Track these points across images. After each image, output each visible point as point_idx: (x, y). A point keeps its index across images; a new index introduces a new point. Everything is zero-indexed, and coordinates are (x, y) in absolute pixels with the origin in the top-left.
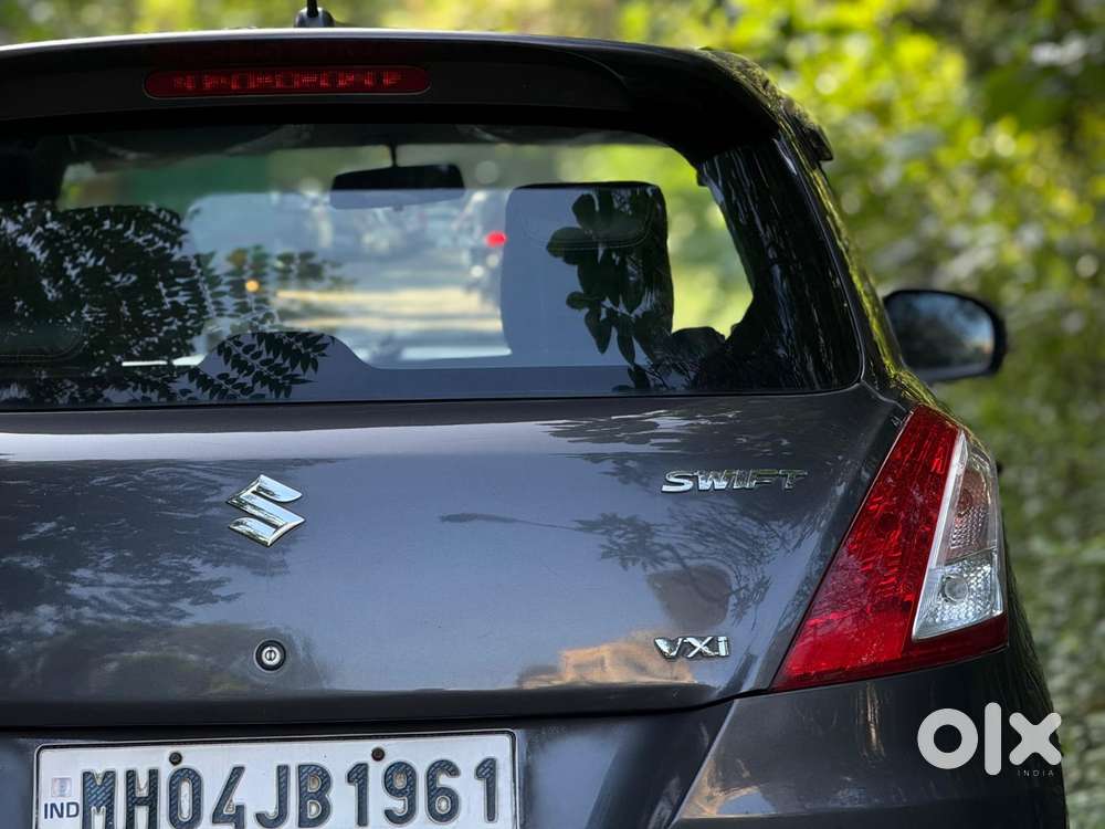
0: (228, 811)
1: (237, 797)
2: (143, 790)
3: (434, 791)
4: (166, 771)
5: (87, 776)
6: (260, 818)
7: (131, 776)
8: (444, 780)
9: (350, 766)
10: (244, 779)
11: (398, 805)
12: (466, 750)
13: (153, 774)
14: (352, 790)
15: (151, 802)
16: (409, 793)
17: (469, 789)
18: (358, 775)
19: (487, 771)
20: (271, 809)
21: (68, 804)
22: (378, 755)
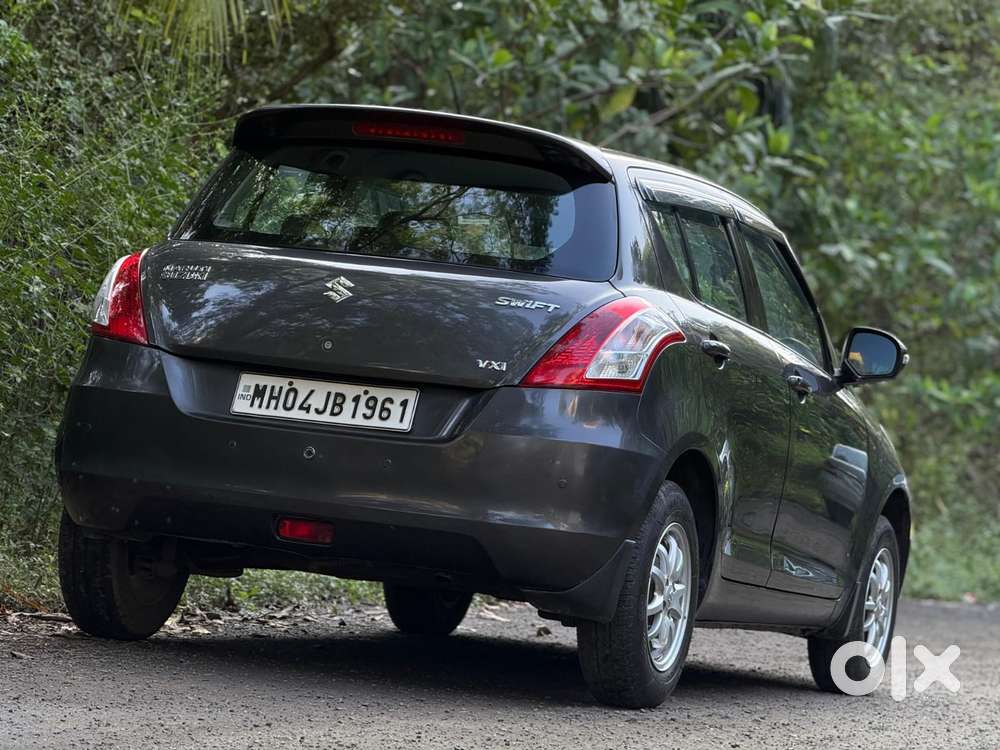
1: (309, 402)
2: (276, 394)
3: (383, 409)
4: (286, 388)
7: (273, 387)
8: (387, 405)
9: (355, 395)
10: (314, 395)
11: (369, 412)
12: (399, 395)
14: (353, 404)
15: (277, 399)
16: (373, 409)
17: (396, 409)
18: (356, 399)
19: (404, 404)
20: (321, 408)
22: (366, 392)
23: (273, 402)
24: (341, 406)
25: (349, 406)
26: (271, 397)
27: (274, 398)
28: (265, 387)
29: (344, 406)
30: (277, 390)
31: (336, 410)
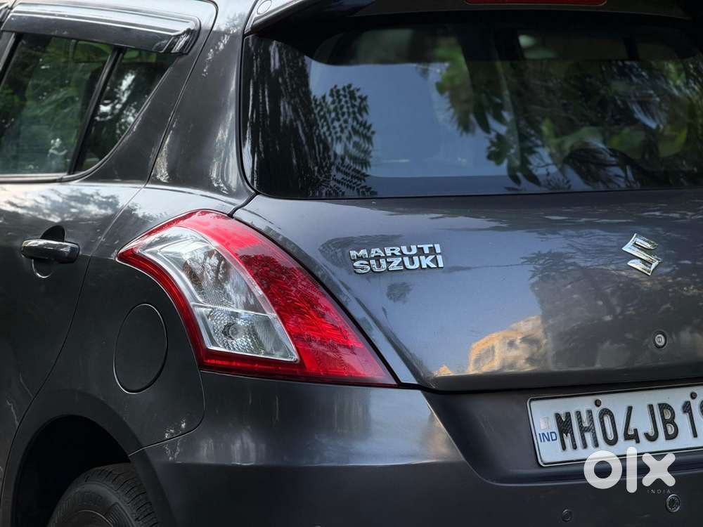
0: (631, 432)
5: (558, 416)
6: (647, 435)
13: (590, 412)
15: (591, 429)
18: (687, 408)
21: (551, 433)
22: (693, 396)
23: (588, 436)
24: (672, 421)
25: (682, 420)
26: (583, 430)
27: (588, 430)
28: (568, 415)
29: (676, 421)
30: (584, 416)
31: (671, 430)
